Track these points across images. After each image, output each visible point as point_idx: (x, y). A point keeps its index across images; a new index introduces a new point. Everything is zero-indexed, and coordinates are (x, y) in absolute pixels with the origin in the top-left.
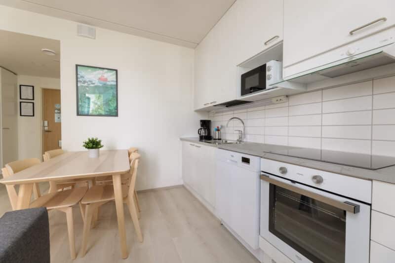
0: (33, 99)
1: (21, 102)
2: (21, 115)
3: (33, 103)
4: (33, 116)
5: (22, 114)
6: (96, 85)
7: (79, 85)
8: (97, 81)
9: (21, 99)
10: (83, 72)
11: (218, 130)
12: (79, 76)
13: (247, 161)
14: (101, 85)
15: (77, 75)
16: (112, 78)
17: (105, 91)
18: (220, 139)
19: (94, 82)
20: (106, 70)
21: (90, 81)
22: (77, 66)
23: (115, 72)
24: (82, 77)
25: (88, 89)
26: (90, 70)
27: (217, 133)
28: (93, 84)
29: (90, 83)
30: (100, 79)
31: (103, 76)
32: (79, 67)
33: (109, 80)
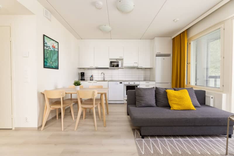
7: (45, 48)
10: (47, 40)
11: (92, 76)
12: (45, 42)
13: (121, 83)
14: (53, 50)
15: (44, 41)
16: (56, 47)
17: (55, 54)
18: (92, 80)
19: (50, 48)
20: (55, 42)
21: (49, 47)
22: (44, 35)
23: (57, 43)
24: (46, 43)
25: (48, 51)
26: (49, 39)
27: (91, 77)
28: (50, 49)
29: (49, 48)
30: (52, 46)
31: (53, 45)
32: (45, 36)
33: (56, 48)
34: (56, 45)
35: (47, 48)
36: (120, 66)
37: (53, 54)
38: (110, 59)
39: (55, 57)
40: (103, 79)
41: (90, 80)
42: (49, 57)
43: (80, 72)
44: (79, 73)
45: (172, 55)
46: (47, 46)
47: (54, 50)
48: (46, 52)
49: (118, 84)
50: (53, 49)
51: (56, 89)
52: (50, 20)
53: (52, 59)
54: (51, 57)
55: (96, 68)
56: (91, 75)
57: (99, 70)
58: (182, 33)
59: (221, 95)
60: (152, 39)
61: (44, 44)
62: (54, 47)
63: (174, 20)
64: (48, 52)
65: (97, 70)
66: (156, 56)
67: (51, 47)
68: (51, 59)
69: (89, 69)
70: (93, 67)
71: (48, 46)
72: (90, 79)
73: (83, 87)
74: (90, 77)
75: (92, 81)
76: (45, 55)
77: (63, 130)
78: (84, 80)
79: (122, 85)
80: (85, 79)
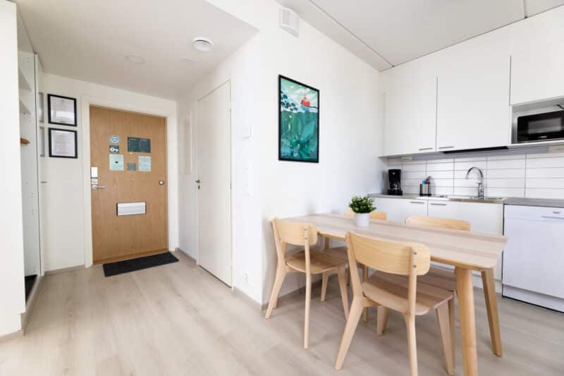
0: (75, 125)
1: (50, 130)
2: (51, 156)
3: (76, 132)
4: (76, 157)
5: (53, 154)
6: (299, 111)
7: (282, 110)
8: (300, 105)
9: (50, 122)
10: (287, 88)
11: (427, 182)
12: (282, 95)
14: (303, 112)
15: (280, 92)
16: (313, 103)
17: (308, 122)
18: (429, 195)
19: (297, 107)
20: (308, 90)
21: (293, 105)
22: (280, 77)
23: (317, 93)
24: (285, 97)
25: (290, 117)
26: (293, 86)
27: (424, 185)
28: (296, 109)
29: (292, 107)
30: (303, 102)
31: (305, 98)
32: (282, 80)
33: (311, 105)
34: (311, 97)
35: (288, 110)
37: (304, 123)
38: (518, 107)
39: (309, 131)
40: (476, 194)
41: (421, 195)
42: (293, 131)
43: (387, 168)
44: (383, 173)
46: (288, 104)
47: (307, 112)
48: (284, 119)
50: (304, 110)
51: (312, 215)
52: (296, 35)
53: (300, 136)
54: (296, 130)
55: (446, 152)
56: (424, 177)
61: (280, 98)
62: (305, 104)
64: (289, 119)
67: (299, 106)
68: (297, 137)
69: (416, 158)
70: (433, 151)
71: (290, 103)
72: (419, 193)
73: (384, 218)
74: (421, 185)
75: (426, 198)
76: (283, 127)
77: (306, 346)
80: (402, 189)
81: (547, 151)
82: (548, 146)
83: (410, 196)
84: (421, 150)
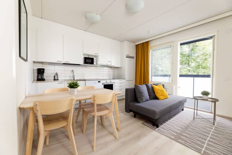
13: (99, 82)
18: (58, 80)
27: (56, 76)
36: (95, 63)
38: (84, 54)
43: (36, 68)
44: (34, 70)
45: (135, 58)
49: (96, 83)
56: (55, 72)
57: (66, 67)
58: (146, 42)
59: (173, 87)
60: (122, 41)
63: (148, 32)
65: (64, 67)
66: (126, 57)
70: (62, 62)
72: (53, 79)
74: (54, 76)
78: (43, 80)
79: (100, 84)
81: (86, 67)
82: (87, 66)
83: (49, 81)
84: (57, 61)
